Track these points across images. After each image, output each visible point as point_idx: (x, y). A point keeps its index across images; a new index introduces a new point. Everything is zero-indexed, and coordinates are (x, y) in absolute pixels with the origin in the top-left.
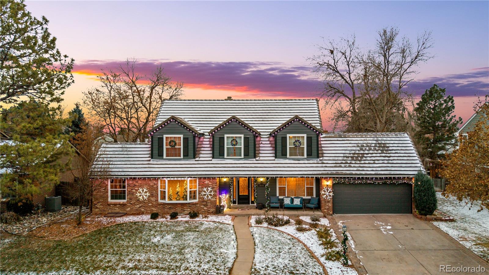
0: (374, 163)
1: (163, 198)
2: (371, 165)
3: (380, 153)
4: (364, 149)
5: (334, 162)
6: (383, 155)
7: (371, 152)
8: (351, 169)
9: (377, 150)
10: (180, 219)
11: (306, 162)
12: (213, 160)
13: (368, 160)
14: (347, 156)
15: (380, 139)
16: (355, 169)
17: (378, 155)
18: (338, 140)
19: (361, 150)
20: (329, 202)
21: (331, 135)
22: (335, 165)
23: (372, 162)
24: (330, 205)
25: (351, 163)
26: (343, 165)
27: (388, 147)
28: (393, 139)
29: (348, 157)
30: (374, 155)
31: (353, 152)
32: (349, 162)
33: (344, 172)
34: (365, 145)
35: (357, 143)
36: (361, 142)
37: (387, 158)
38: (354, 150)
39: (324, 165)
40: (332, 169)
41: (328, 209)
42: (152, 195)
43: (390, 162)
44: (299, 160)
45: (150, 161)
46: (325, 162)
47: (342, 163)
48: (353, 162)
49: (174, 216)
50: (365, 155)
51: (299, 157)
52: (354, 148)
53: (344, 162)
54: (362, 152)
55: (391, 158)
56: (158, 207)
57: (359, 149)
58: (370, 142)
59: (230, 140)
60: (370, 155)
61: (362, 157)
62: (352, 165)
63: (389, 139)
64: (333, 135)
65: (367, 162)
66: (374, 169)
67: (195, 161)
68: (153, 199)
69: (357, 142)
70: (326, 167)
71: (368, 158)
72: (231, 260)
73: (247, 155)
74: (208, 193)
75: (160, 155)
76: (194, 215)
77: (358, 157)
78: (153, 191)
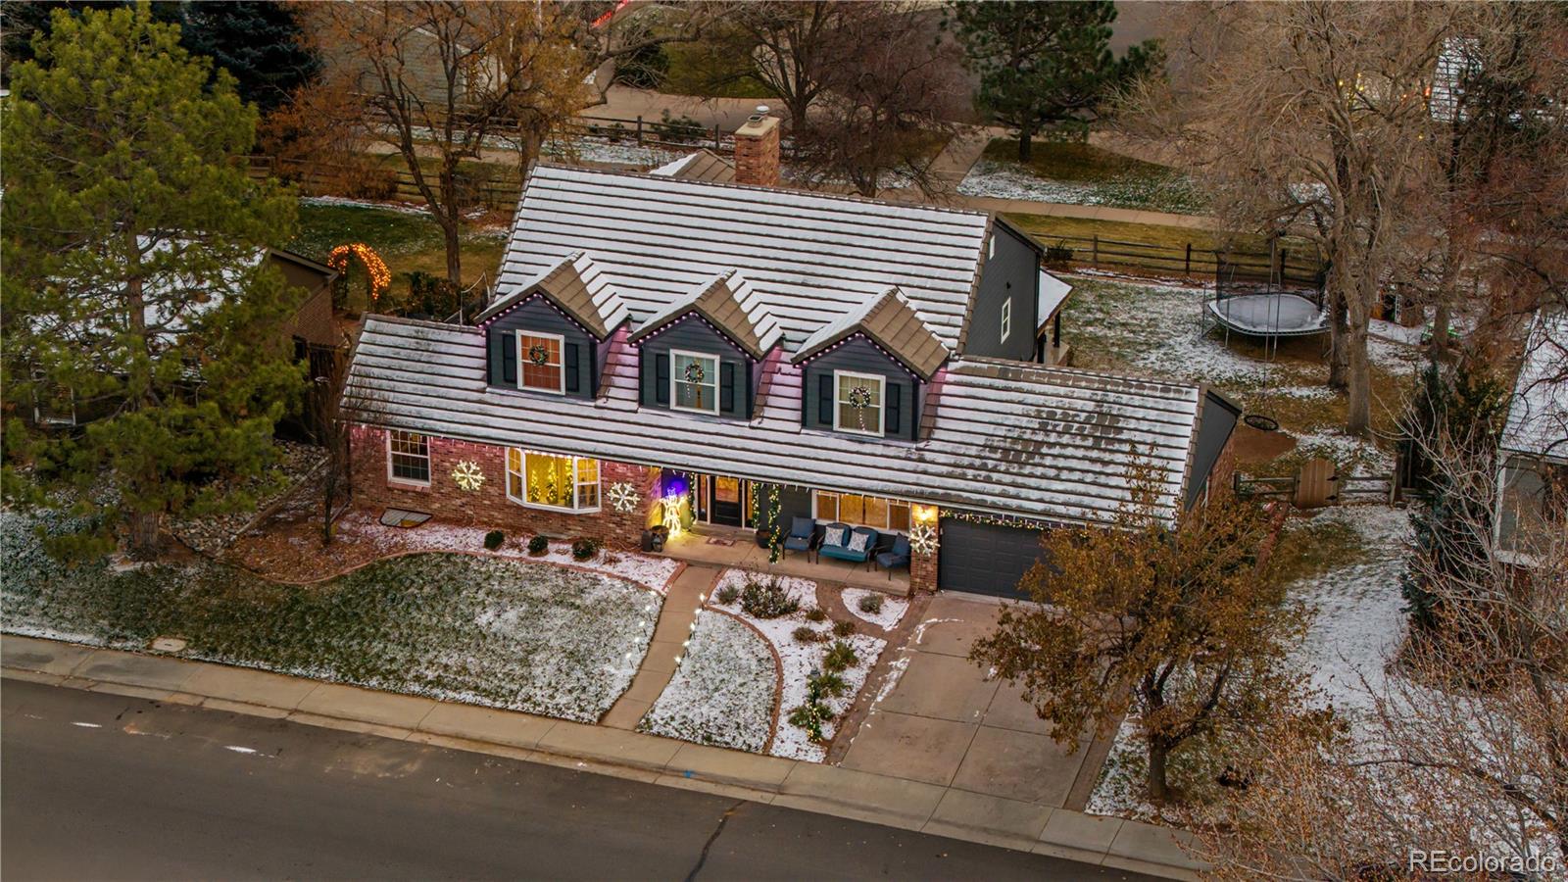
0: (1057, 478)
1: (518, 493)
2: (1044, 483)
3: (1086, 448)
4: (1050, 428)
5: (952, 459)
6: (1095, 454)
7: (1066, 439)
8: (988, 487)
9: (1085, 437)
10: (552, 558)
11: (879, 450)
12: (640, 410)
13: (1044, 466)
14: (995, 444)
15: (1112, 397)
16: (998, 489)
17: (1080, 453)
18: (991, 387)
19: (1043, 428)
20: (927, 560)
21: (979, 365)
22: (950, 469)
23: (1052, 473)
24: (931, 568)
25: (995, 470)
26: (970, 473)
27: (1120, 430)
28: (1150, 402)
29: (994, 449)
30: (1069, 451)
31: (1016, 433)
32: (990, 464)
33: (965, 494)
34: (1059, 411)
35: (1041, 403)
36: (1053, 401)
37: (1098, 467)
38: (1021, 428)
39: (922, 466)
40: (938, 481)
41: (923, 578)
42: (489, 482)
43: (1102, 479)
44: (864, 443)
45: (483, 391)
46: (928, 456)
47: (971, 466)
48: (1003, 467)
49: (538, 547)
50: (1044, 450)
51: (866, 433)
52: (1024, 421)
53: (978, 462)
54: (1040, 437)
55: (1110, 469)
56: (507, 510)
57: (1037, 426)
58: (1079, 404)
59: (686, 364)
60: (1056, 451)
61: (1031, 455)
62: (995, 476)
63: (1137, 401)
64: (986, 366)
65: (1039, 471)
66: (1047, 496)
67: (596, 407)
68: (492, 490)
69: (1041, 399)
70: (925, 473)
71: (1048, 461)
72: (614, 694)
73: (728, 410)
74: (623, 497)
75: (510, 381)
76: (584, 552)
77: (1019, 452)
78: (493, 470)
